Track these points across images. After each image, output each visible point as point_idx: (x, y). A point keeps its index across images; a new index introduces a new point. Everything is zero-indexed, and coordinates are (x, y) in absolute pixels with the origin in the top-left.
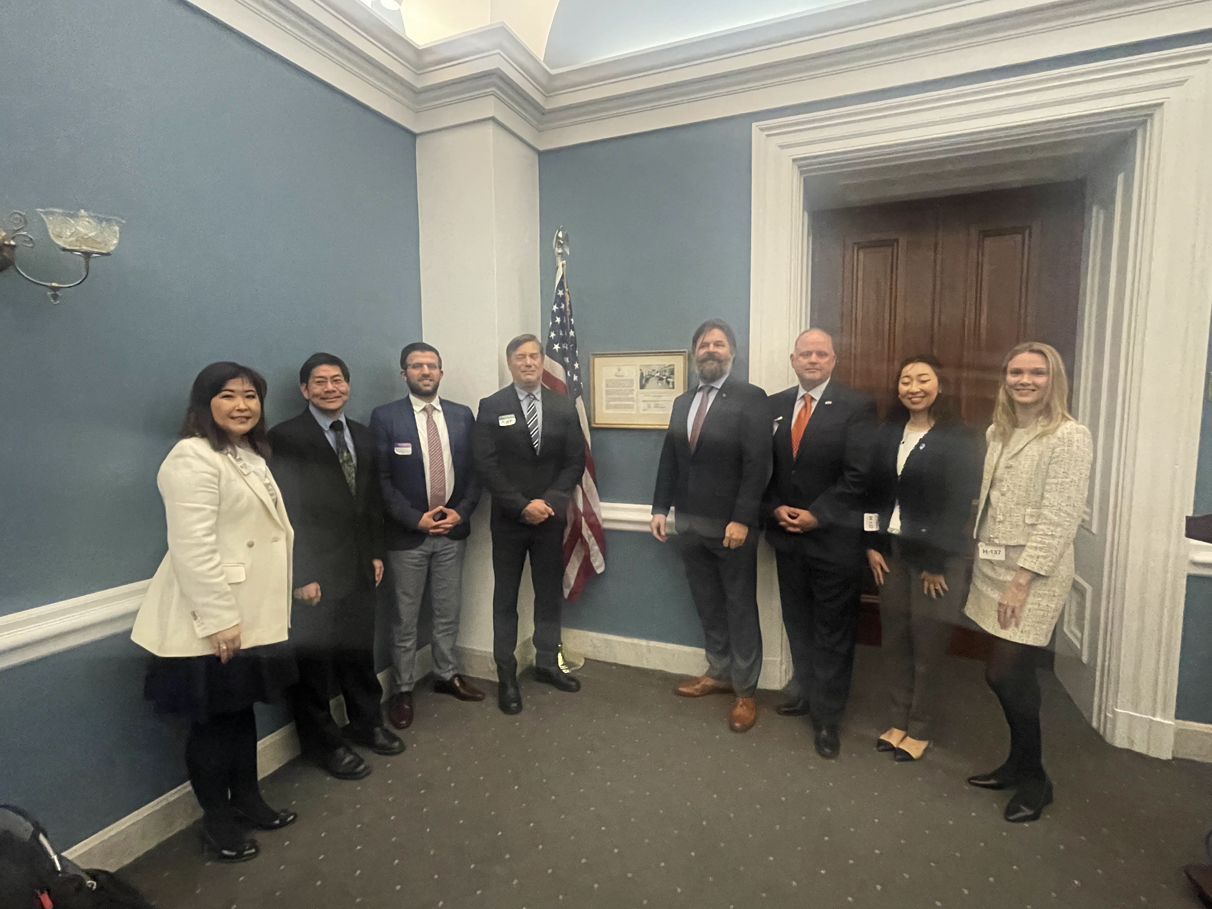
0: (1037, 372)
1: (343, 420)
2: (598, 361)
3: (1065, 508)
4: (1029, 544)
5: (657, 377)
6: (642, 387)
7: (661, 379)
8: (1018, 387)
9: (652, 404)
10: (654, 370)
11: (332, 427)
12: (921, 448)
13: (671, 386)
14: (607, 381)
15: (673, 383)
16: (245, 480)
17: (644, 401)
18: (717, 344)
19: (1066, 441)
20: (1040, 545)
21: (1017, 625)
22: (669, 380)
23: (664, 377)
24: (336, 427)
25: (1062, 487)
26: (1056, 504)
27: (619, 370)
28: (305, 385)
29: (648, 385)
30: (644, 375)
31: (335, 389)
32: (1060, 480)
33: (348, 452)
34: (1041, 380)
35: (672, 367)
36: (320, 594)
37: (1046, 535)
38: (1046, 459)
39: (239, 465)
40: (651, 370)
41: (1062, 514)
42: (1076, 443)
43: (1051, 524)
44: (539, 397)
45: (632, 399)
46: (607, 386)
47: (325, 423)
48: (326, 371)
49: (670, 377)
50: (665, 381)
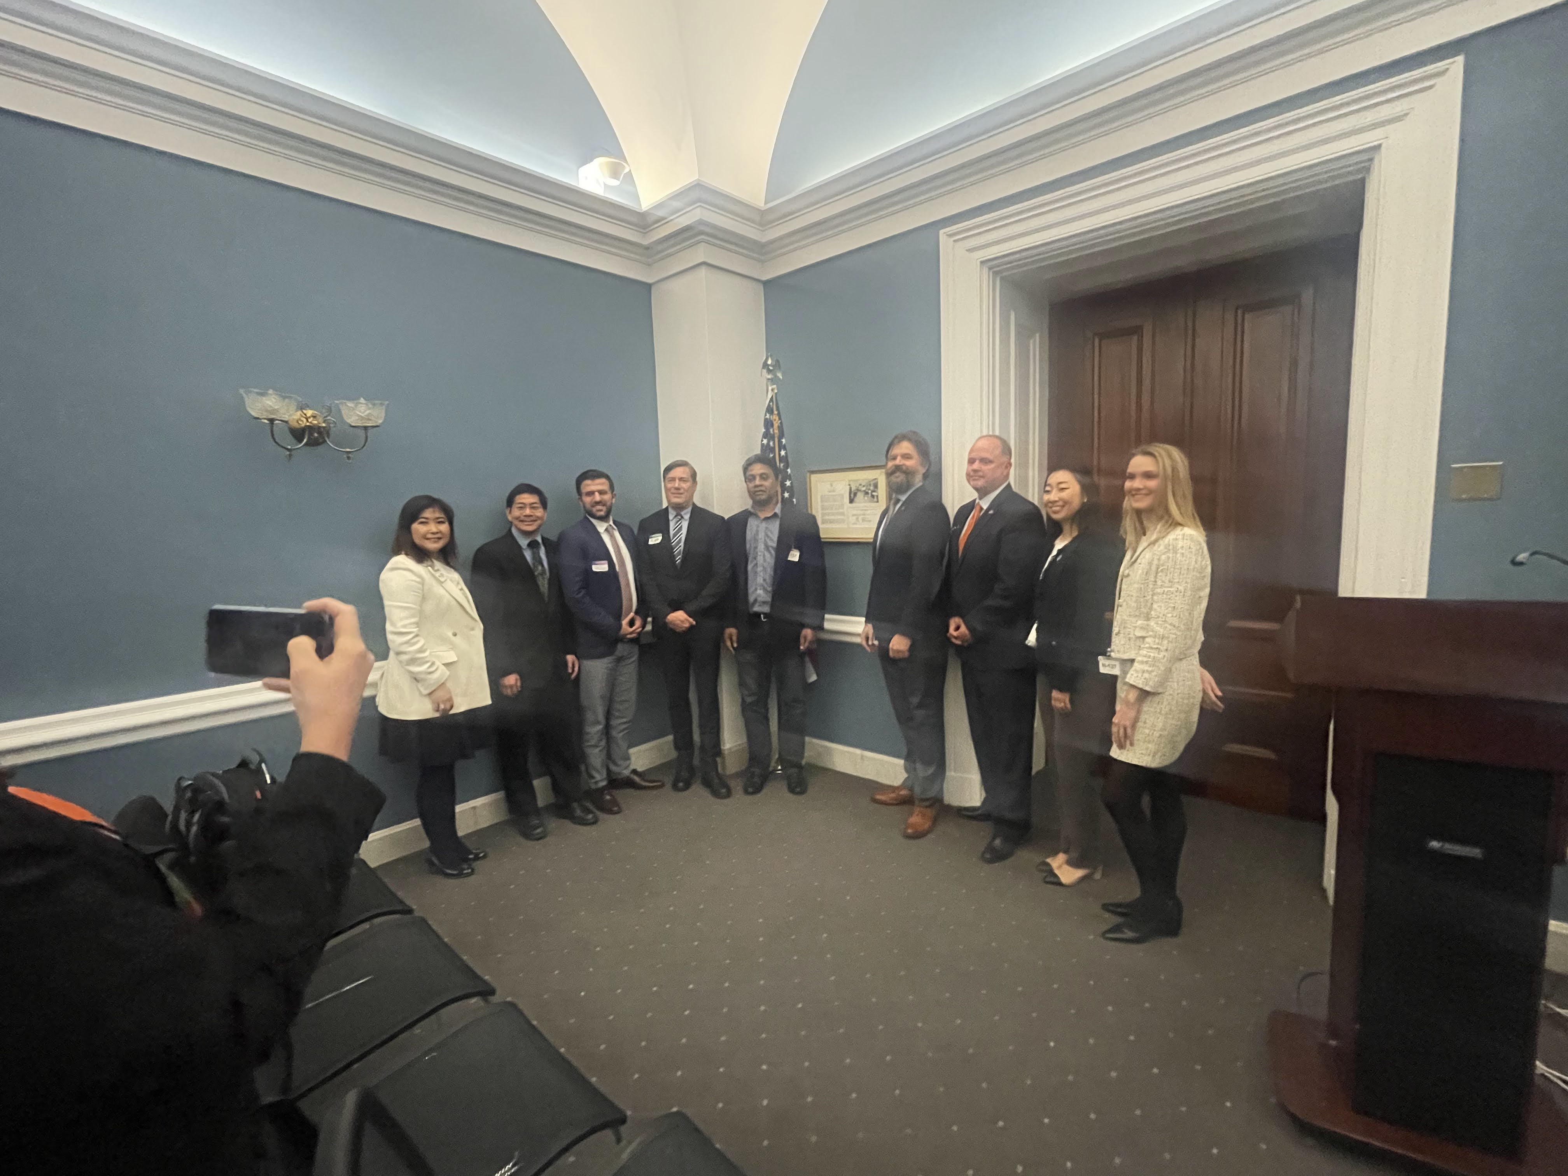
0: (1148, 475)
1: (539, 539)
2: (814, 478)
3: (1170, 620)
4: (1140, 659)
5: (864, 491)
6: (851, 501)
7: (867, 493)
8: (1134, 493)
9: (860, 518)
10: (860, 485)
11: (529, 545)
12: (1058, 559)
13: (875, 500)
14: (822, 497)
15: (877, 496)
16: (443, 587)
17: (853, 515)
18: (906, 456)
19: (1171, 547)
20: (1145, 659)
21: (1132, 744)
22: (874, 493)
23: (870, 491)
24: (533, 545)
25: (1169, 597)
26: (1161, 615)
27: (831, 485)
28: (509, 509)
29: (856, 500)
30: (852, 490)
31: (532, 514)
32: (1166, 590)
33: (543, 566)
34: (1152, 484)
35: (876, 481)
36: (519, 684)
37: (1152, 648)
38: (1154, 568)
39: (437, 574)
40: (858, 485)
41: (1169, 627)
42: (1180, 551)
43: (1155, 637)
44: (687, 517)
45: (843, 514)
46: (822, 501)
47: (523, 542)
48: (527, 498)
49: (874, 491)
50: (870, 495)
